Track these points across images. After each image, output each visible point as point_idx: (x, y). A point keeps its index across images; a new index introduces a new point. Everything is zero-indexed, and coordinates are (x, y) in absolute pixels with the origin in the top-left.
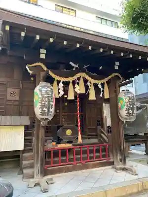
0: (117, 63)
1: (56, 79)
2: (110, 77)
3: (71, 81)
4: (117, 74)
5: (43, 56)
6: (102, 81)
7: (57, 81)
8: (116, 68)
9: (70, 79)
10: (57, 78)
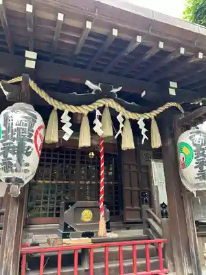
0: (173, 84)
1: (56, 108)
2: (161, 110)
3: (86, 113)
6: (147, 116)
7: (58, 110)
8: (172, 92)
9: (84, 110)
10: (57, 105)
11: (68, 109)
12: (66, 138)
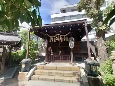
0: (70, 28)
2: (68, 34)
4: (71, 32)
5: (47, 32)
6: (65, 35)
8: (70, 30)
9: (55, 37)
10: (51, 37)
11: (52, 37)
12: (52, 41)
